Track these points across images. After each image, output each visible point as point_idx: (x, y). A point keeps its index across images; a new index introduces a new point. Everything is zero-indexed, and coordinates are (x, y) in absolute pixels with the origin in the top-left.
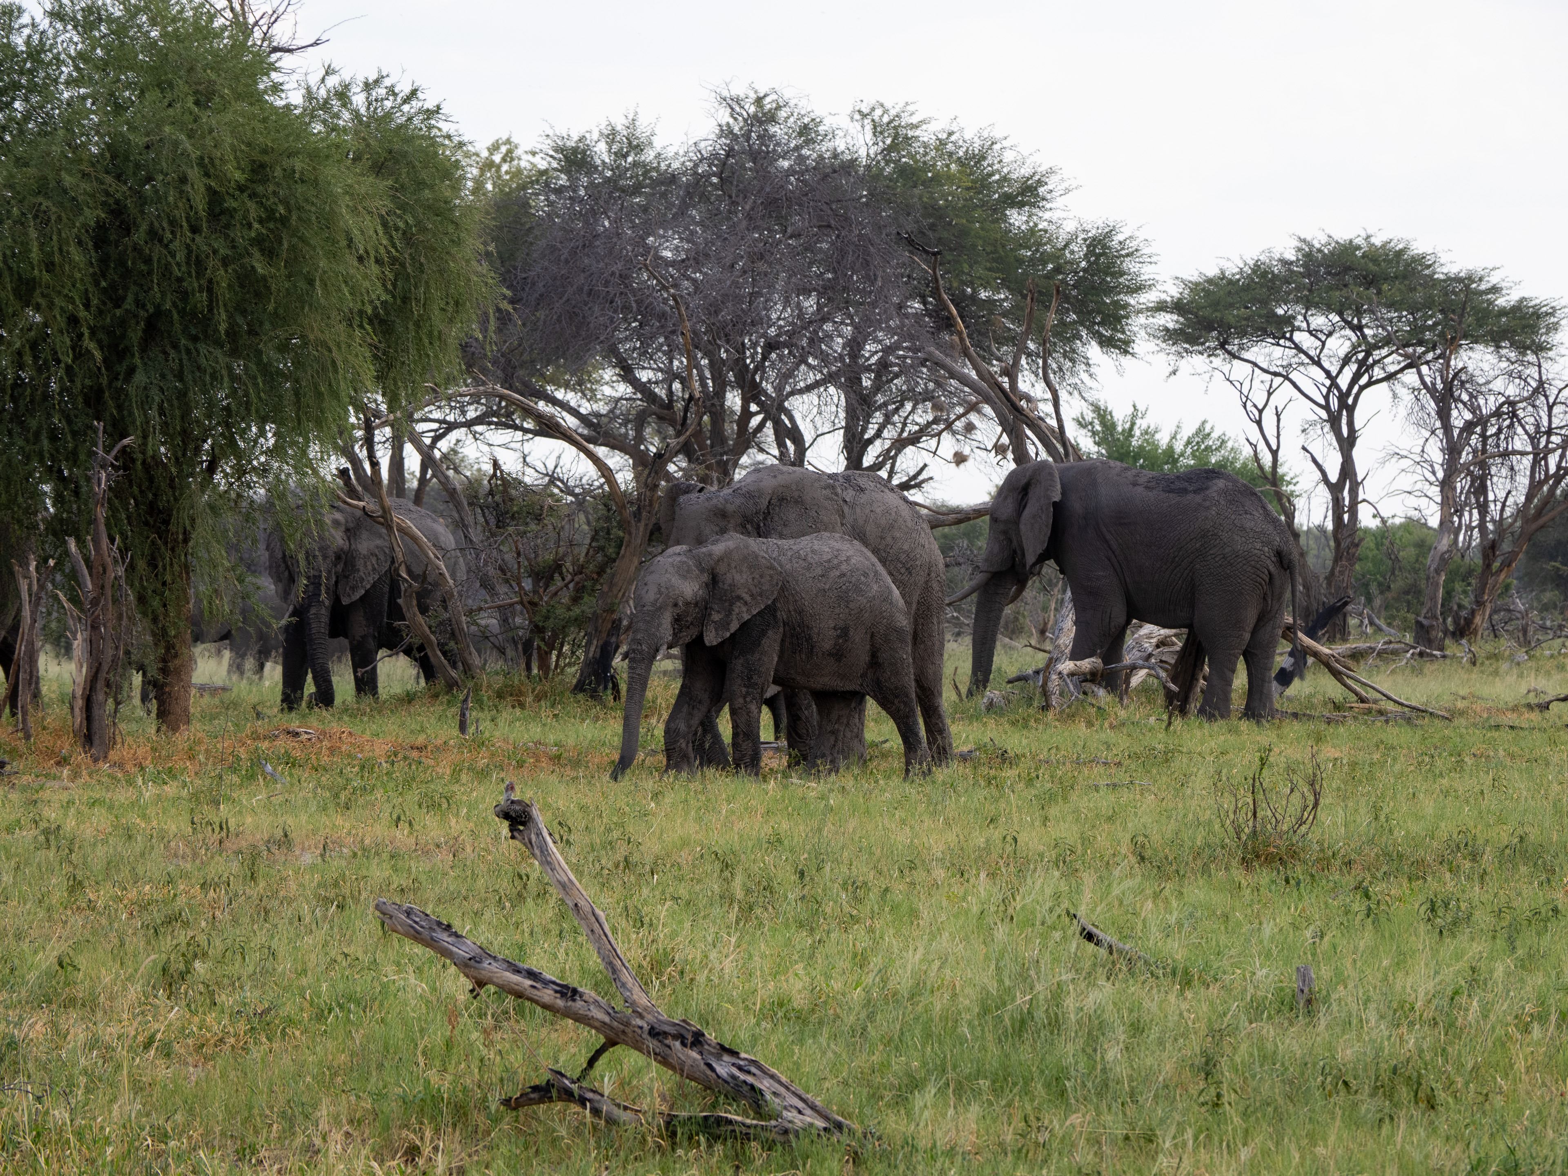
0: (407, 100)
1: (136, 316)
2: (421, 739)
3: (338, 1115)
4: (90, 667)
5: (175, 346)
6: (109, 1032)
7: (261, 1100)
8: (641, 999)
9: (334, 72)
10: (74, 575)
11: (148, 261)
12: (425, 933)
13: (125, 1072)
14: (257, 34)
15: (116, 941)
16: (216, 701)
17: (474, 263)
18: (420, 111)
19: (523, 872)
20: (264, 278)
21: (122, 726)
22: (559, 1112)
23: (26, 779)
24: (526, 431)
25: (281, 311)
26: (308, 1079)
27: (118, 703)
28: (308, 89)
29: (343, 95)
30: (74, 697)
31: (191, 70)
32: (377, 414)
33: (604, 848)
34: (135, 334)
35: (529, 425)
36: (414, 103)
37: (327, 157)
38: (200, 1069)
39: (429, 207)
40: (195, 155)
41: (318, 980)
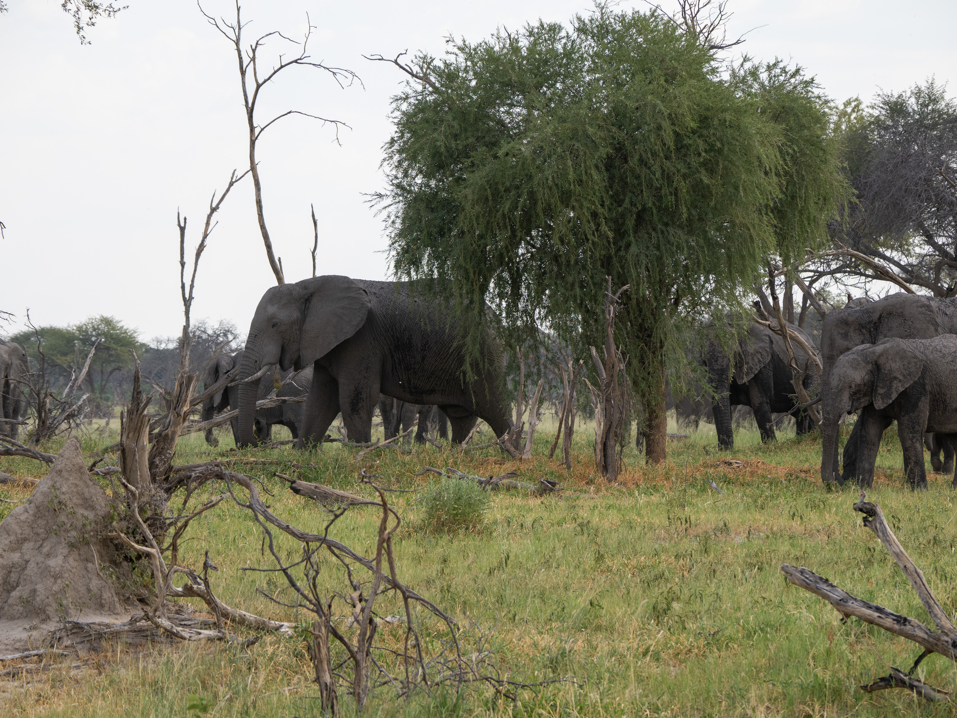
0: (793, 76)
1: (630, 211)
2: (806, 466)
3: (762, 696)
4: (605, 425)
5: (654, 229)
6: (622, 646)
7: (715, 687)
8: (947, 625)
9: (749, 60)
10: (594, 368)
11: (638, 177)
12: (813, 584)
13: (632, 670)
14: (702, 38)
15: (624, 591)
16: (681, 444)
17: (835, 174)
18: (801, 82)
19: (871, 547)
20: (708, 186)
21: (625, 460)
22: (898, 693)
23: (568, 493)
24: (867, 276)
25: (719, 206)
26: (743, 674)
27: (622, 446)
28: (733, 70)
29: (754, 73)
30: (596, 443)
31: (662, 61)
32: (777, 268)
33: (921, 531)
34: (630, 223)
35: (870, 272)
36: (797, 77)
37: (745, 111)
38: (677, 668)
39: (807, 141)
40: (666, 112)
41: (748, 614)
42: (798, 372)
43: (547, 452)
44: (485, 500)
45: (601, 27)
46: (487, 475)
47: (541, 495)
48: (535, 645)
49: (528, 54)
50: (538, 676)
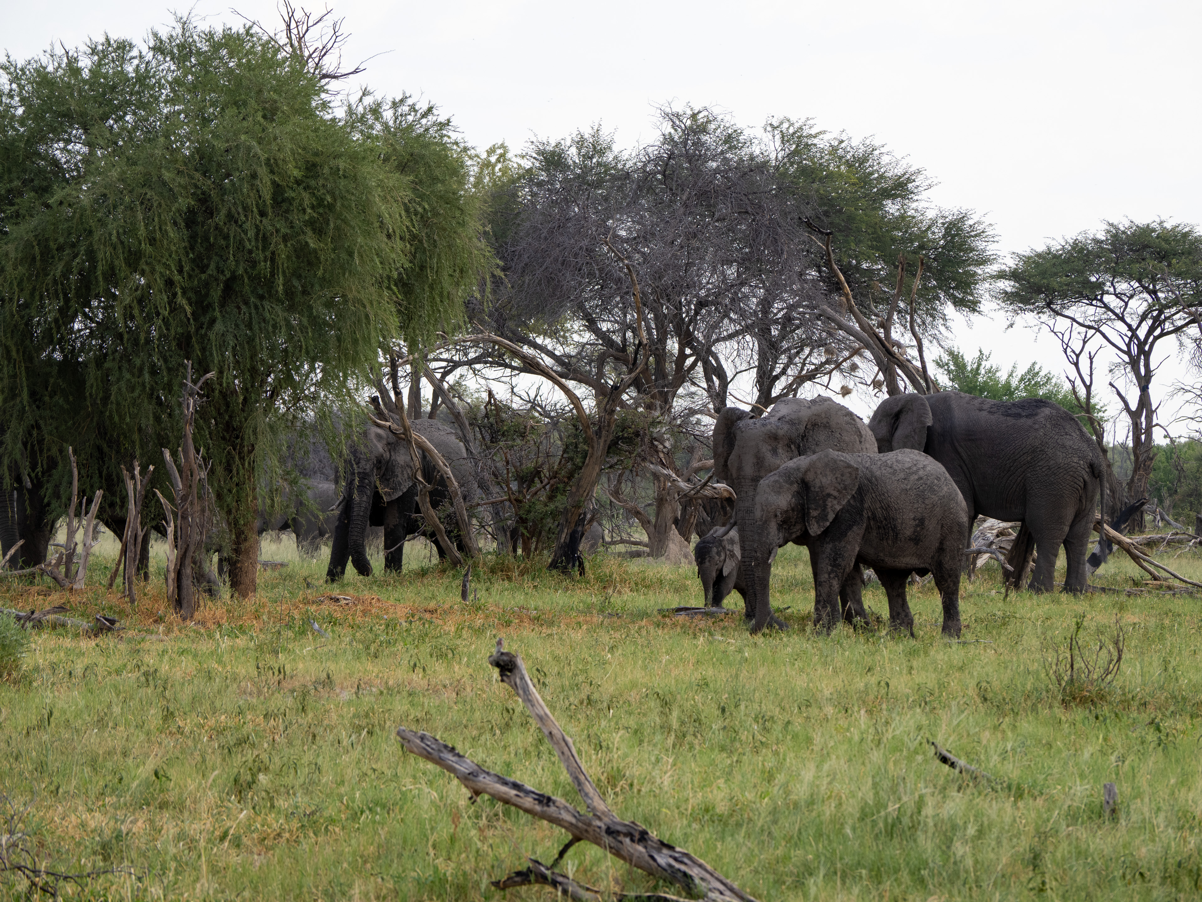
0: (425, 115)
1: (216, 280)
2: (432, 605)
3: (368, 893)
4: (181, 548)
5: (246, 303)
6: (194, 828)
7: (309, 881)
8: (600, 806)
9: (369, 94)
10: (169, 478)
11: (226, 237)
12: (435, 754)
13: (206, 858)
14: (311, 64)
15: (199, 758)
16: (276, 574)
17: (475, 240)
18: (434, 124)
19: (510, 707)
20: (315, 251)
22: (537, 891)
23: (131, 633)
24: (513, 368)
25: (327, 276)
26: (345, 865)
28: (350, 106)
29: (376, 111)
30: (168, 571)
31: (260, 91)
32: (400, 355)
33: (572, 689)
34: (216, 293)
35: (516, 363)
36: (430, 117)
37: (364, 158)
38: (262, 857)
39: (441, 197)
40: (263, 157)
41: (353, 789)
42: (425, 486)
43: (105, 581)
44: (25, 641)
45: (182, 46)
46: (28, 608)
47: (96, 636)
48: (83, 825)
49: (90, 78)
50: (85, 865)
